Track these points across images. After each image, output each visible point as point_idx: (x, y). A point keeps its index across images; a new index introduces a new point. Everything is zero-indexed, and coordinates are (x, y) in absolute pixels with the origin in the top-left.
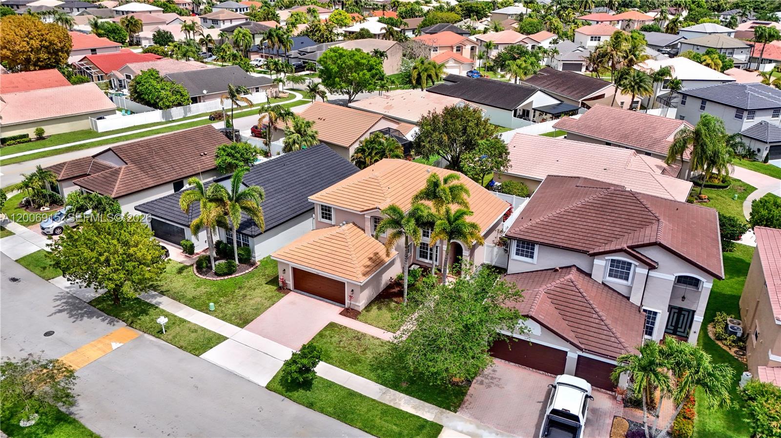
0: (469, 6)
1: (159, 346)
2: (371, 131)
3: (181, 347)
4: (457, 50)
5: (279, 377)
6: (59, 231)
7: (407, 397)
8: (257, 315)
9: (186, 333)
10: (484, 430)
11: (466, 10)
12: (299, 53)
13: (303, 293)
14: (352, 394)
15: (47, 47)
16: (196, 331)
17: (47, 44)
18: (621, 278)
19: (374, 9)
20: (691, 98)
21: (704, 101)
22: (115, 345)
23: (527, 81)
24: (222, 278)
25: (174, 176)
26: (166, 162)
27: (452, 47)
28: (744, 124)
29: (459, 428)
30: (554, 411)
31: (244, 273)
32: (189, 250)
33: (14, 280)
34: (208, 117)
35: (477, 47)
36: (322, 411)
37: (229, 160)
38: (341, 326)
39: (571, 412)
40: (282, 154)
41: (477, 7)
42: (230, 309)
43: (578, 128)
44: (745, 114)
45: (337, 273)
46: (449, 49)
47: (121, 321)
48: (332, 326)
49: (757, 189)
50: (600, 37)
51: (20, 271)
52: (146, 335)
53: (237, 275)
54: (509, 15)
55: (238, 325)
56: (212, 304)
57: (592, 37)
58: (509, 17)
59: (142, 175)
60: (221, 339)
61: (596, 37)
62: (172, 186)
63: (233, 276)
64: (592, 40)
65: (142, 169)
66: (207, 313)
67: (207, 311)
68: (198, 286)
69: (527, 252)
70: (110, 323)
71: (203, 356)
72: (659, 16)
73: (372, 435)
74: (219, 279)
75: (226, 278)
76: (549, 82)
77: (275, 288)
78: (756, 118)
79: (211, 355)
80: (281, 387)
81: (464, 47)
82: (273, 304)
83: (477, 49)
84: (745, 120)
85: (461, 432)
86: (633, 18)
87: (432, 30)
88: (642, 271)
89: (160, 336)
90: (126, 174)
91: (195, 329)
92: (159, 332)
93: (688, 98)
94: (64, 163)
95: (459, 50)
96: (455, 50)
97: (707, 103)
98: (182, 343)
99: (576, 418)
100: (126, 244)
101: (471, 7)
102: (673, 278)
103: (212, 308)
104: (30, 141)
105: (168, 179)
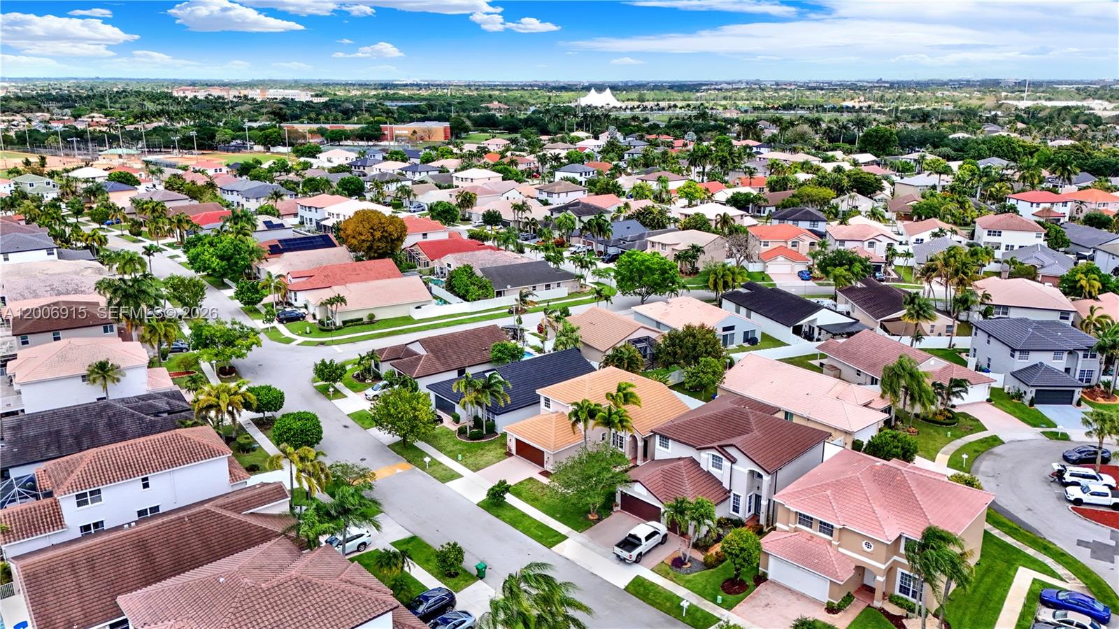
0: (858, 176)
1: (424, 476)
2: (628, 338)
3: (434, 477)
6: (376, 398)
8: (486, 466)
9: (440, 470)
11: (854, 181)
13: (520, 457)
14: (524, 515)
15: (386, 237)
17: (386, 235)
18: (718, 468)
22: (399, 471)
24: (472, 441)
25: (459, 365)
26: (455, 353)
27: (786, 242)
30: (631, 535)
31: (487, 440)
32: (457, 419)
33: (346, 427)
34: (507, 310)
36: (503, 520)
37: (499, 355)
38: (536, 480)
40: (552, 352)
42: (470, 461)
43: (838, 352)
45: (540, 444)
46: (783, 244)
48: (531, 479)
49: (986, 430)
51: (350, 422)
52: (415, 467)
53: (482, 440)
55: (473, 470)
56: (460, 456)
59: (436, 362)
60: (460, 476)
62: (456, 372)
63: (480, 441)
65: (437, 358)
67: (457, 460)
68: (456, 444)
69: (665, 444)
71: (447, 484)
74: (469, 441)
75: (474, 441)
77: (503, 452)
79: (452, 484)
80: (487, 506)
81: (801, 242)
82: (498, 462)
88: (727, 464)
89: (425, 470)
90: (425, 361)
91: (446, 469)
92: (423, 468)
94: (386, 348)
95: (796, 246)
96: (790, 245)
98: (437, 476)
100: (415, 409)
101: (860, 178)
102: (746, 471)
103: (460, 458)
104: (363, 324)
105: (454, 367)
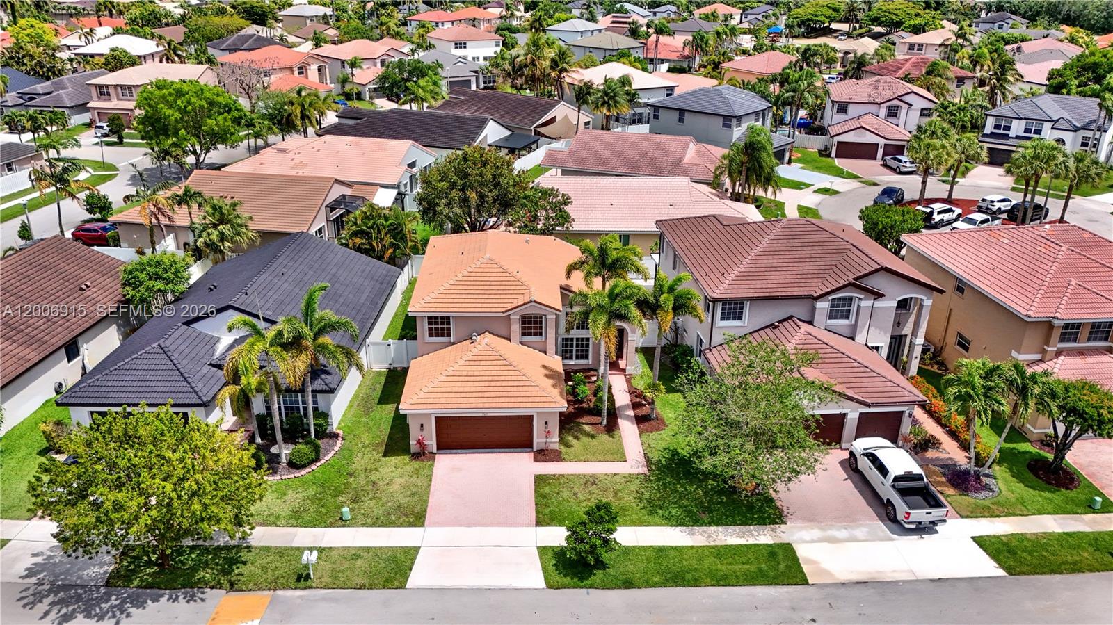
0: (248, 6)
2: (325, 204)
3: (362, 587)
4: (300, 73)
5: (551, 569)
7: (721, 529)
8: (424, 502)
9: (345, 564)
10: (831, 530)
11: (245, 12)
12: (21, 98)
13: (454, 451)
16: (359, 557)
18: (841, 317)
19: (71, 16)
20: (665, 111)
21: (682, 112)
23: (439, 108)
24: (308, 470)
25: (64, 335)
27: (291, 69)
28: (735, 133)
29: (808, 538)
30: (897, 479)
31: (333, 452)
35: (327, 66)
38: (554, 475)
39: (914, 473)
41: (262, 8)
42: (373, 507)
43: (574, 162)
44: (734, 122)
45: (522, 405)
46: (288, 72)
47: (208, 590)
48: (544, 479)
50: (465, 44)
52: (280, 593)
53: (327, 458)
54: (308, 17)
56: (346, 510)
57: (456, 44)
58: (308, 21)
60: (410, 552)
61: (460, 44)
62: (63, 352)
63: (323, 461)
64: (456, 48)
66: (344, 526)
67: (341, 522)
69: (735, 313)
70: (192, 598)
71: (411, 584)
72: (504, 13)
73: (733, 586)
74: (303, 472)
75: (314, 467)
76: (475, 108)
77: (407, 458)
78: (743, 125)
79: (422, 579)
80: (568, 578)
81: (308, 67)
82: (430, 480)
83: (327, 70)
84: (735, 129)
85: (813, 541)
86: (478, 17)
87: (229, 45)
88: (867, 303)
89: (308, 584)
91: (353, 554)
92: (300, 580)
93: (661, 110)
95: (302, 73)
96: (296, 73)
97: (686, 113)
98: (357, 581)
99: (920, 478)
101: (252, 7)
102: (895, 304)
105: (56, 341)
